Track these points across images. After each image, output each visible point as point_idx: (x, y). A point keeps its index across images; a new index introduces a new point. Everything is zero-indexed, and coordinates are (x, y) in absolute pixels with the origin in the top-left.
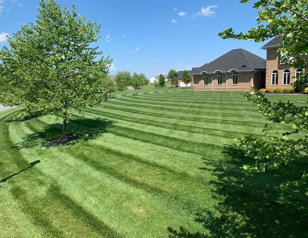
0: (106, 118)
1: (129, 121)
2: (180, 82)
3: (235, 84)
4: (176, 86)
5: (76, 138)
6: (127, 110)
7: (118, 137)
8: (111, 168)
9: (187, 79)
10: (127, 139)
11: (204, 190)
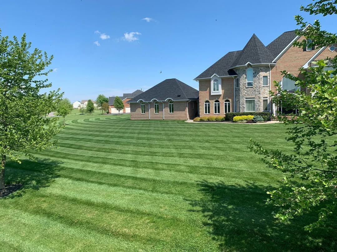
0: (47, 157)
1: (77, 160)
2: (111, 108)
3: (171, 113)
4: (107, 113)
5: (18, 187)
6: (66, 146)
7: (76, 182)
8: (87, 222)
9: (120, 106)
10: (89, 184)
11: (200, 233)
